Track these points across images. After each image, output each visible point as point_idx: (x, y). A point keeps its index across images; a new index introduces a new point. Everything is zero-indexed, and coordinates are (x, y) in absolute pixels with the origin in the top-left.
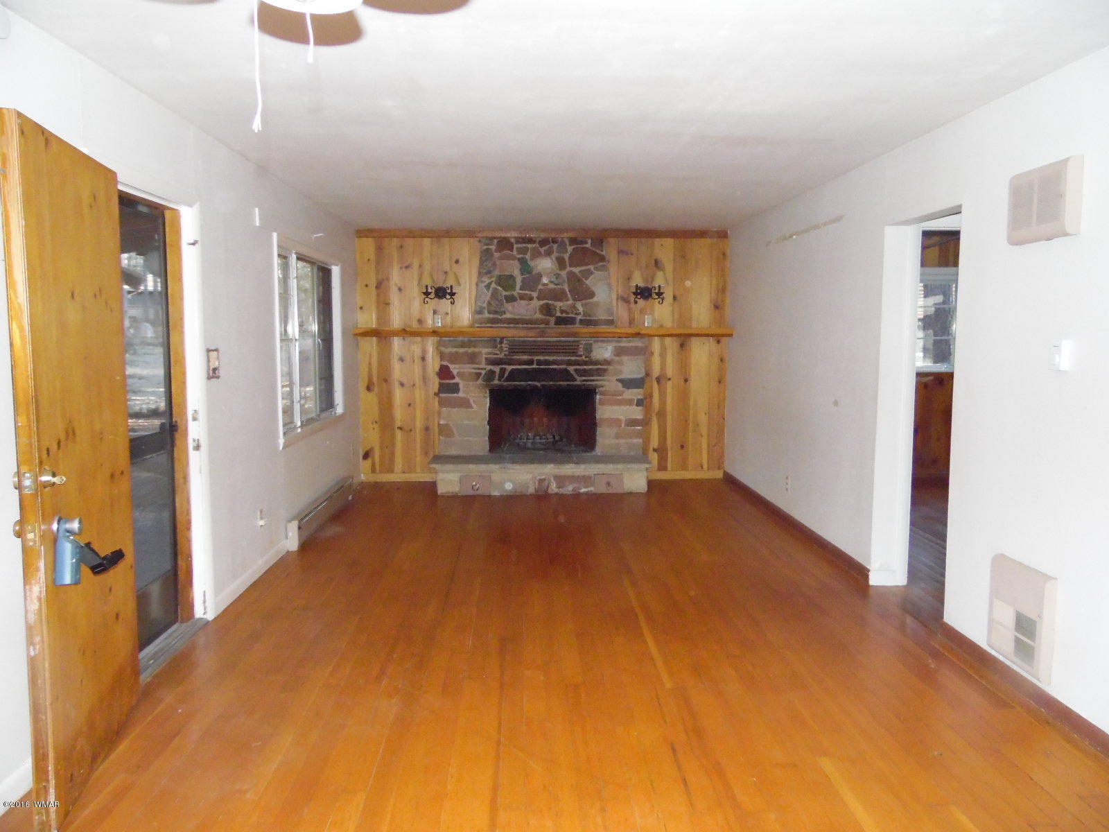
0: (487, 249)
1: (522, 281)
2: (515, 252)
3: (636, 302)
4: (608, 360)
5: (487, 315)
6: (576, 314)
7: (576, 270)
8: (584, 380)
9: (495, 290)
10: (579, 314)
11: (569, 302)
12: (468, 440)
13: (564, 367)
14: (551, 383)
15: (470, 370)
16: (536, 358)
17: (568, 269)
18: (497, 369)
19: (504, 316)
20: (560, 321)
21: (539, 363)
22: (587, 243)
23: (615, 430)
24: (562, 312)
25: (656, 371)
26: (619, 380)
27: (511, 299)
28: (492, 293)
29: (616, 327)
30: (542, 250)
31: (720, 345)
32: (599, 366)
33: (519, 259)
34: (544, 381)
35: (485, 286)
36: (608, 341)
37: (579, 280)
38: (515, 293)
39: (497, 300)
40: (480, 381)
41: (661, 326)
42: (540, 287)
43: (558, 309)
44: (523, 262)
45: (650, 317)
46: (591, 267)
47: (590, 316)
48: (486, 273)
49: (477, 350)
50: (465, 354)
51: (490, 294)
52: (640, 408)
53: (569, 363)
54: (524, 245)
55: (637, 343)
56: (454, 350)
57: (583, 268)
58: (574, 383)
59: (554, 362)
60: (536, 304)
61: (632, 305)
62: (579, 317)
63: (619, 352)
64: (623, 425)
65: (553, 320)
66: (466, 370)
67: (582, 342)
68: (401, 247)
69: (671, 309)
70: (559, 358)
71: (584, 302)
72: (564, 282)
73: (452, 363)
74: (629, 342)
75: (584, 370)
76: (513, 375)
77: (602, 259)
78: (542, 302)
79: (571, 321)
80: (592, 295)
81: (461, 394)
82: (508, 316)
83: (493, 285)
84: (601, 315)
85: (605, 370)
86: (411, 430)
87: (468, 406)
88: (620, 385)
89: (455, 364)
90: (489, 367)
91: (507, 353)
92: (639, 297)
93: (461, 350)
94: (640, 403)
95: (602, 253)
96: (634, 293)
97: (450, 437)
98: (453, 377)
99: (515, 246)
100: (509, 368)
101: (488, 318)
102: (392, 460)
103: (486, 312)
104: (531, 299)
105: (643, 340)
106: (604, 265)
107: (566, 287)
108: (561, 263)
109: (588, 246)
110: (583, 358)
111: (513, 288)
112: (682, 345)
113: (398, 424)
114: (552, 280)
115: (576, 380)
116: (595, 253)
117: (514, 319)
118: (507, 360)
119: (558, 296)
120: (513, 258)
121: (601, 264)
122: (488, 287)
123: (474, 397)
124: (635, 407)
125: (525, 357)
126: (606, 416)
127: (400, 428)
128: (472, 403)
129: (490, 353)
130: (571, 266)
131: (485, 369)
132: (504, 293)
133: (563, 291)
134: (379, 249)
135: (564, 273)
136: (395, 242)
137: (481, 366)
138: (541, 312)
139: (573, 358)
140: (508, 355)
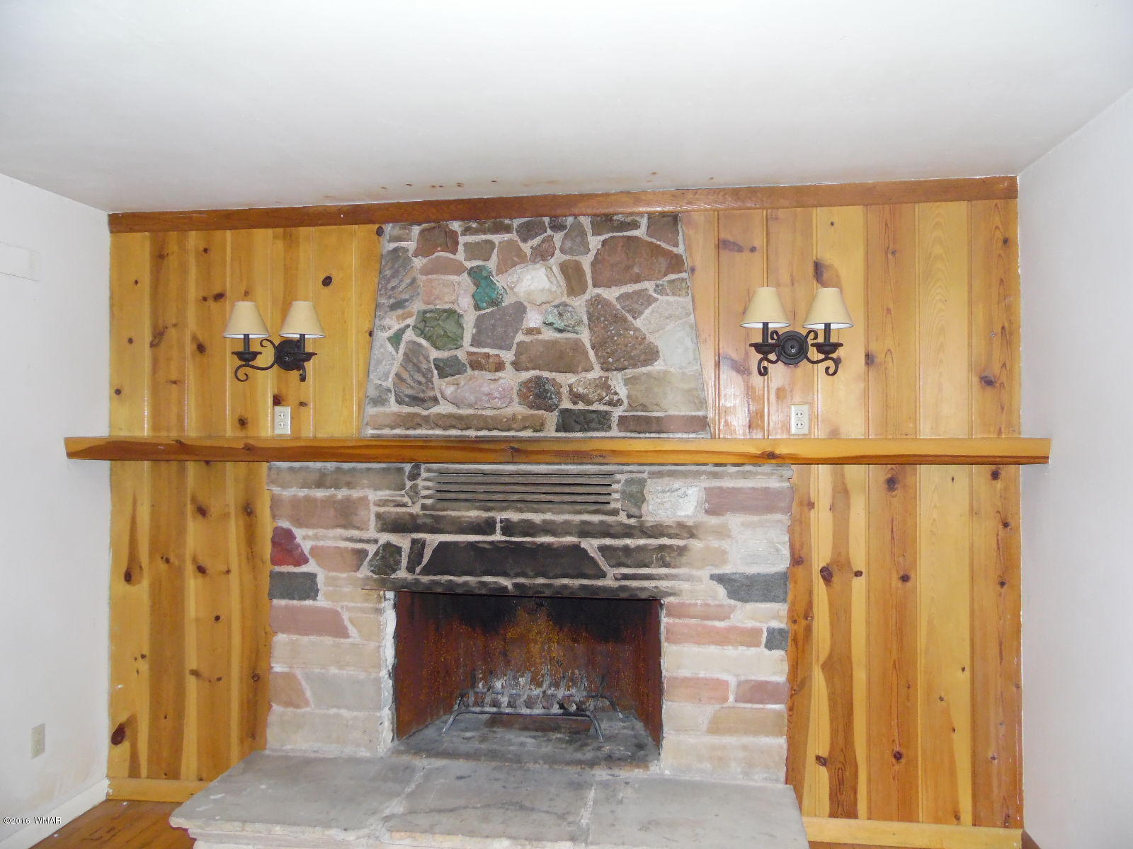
0: (395, 250)
1: (479, 322)
2: (460, 255)
3: (763, 372)
4: (690, 523)
5: (393, 407)
6: (610, 403)
7: (611, 294)
8: (625, 577)
9: (414, 350)
10: (619, 402)
11: (591, 375)
12: (337, 716)
13: (570, 540)
14: (541, 581)
15: (343, 544)
16: (500, 516)
17: (592, 291)
18: (403, 542)
19: (436, 410)
20: (568, 421)
21: (508, 528)
22: (635, 225)
23: (710, 710)
24: (576, 397)
25: (821, 555)
26: (720, 579)
27: (448, 369)
28: (405, 354)
29: (713, 437)
30: (527, 247)
31: (999, 485)
32: (665, 541)
33: (471, 272)
34: (525, 575)
35: (389, 339)
36: (684, 475)
37: (618, 319)
38: (461, 354)
39: (419, 370)
40: (365, 572)
41: (834, 434)
42: (520, 337)
43: (565, 390)
44: (479, 277)
45: (805, 408)
46: (648, 285)
47: (645, 408)
48: (393, 307)
49: (356, 494)
50: (330, 502)
51: (400, 356)
52: (779, 654)
53: (586, 531)
54: (484, 237)
55: (768, 480)
56: (302, 493)
57: (629, 288)
58: (600, 583)
59: (547, 528)
60: (511, 379)
61: (757, 380)
62: (617, 412)
63: (718, 503)
64: (731, 698)
65: (552, 419)
66: (330, 543)
67: (618, 477)
68: (206, 250)
69: (862, 385)
70: (560, 518)
71: (630, 372)
72: (580, 322)
73: (300, 524)
74: (745, 475)
75: (626, 549)
76: (445, 558)
77: (676, 263)
78: (526, 375)
79: (601, 421)
80: (651, 355)
81: (321, 602)
82: (443, 408)
83: (409, 335)
84: (674, 406)
85: (682, 550)
86: (219, 679)
87: (340, 631)
88: (721, 591)
89: (307, 526)
90: (385, 538)
91: (429, 502)
92: (772, 357)
93: (320, 494)
94: (775, 639)
95: (675, 250)
96: (758, 347)
97: (297, 706)
98: (303, 560)
99: (462, 240)
100: (433, 540)
101: (398, 415)
102: (177, 750)
103: (393, 399)
104: (500, 367)
105: (786, 472)
106: (683, 280)
107: (585, 337)
108: (573, 277)
109: (640, 233)
110: (622, 518)
111: (456, 341)
112: (891, 483)
113: (192, 662)
114: (551, 319)
115: (603, 575)
116: (656, 251)
117: (460, 418)
118: (428, 521)
119: (566, 358)
120: (458, 269)
121: (673, 276)
122: (396, 339)
123: (348, 609)
124: (762, 650)
125: (474, 514)
126: (685, 673)
127: (195, 673)
128: (347, 623)
129: (384, 503)
130: (595, 286)
131: (376, 541)
132: (434, 354)
133: (577, 347)
134: (160, 256)
135: (579, 304)
136: (194, 239)
137: (365, 535)
138: (523, 397)
139: (596, 518)
140: (432, 508)
